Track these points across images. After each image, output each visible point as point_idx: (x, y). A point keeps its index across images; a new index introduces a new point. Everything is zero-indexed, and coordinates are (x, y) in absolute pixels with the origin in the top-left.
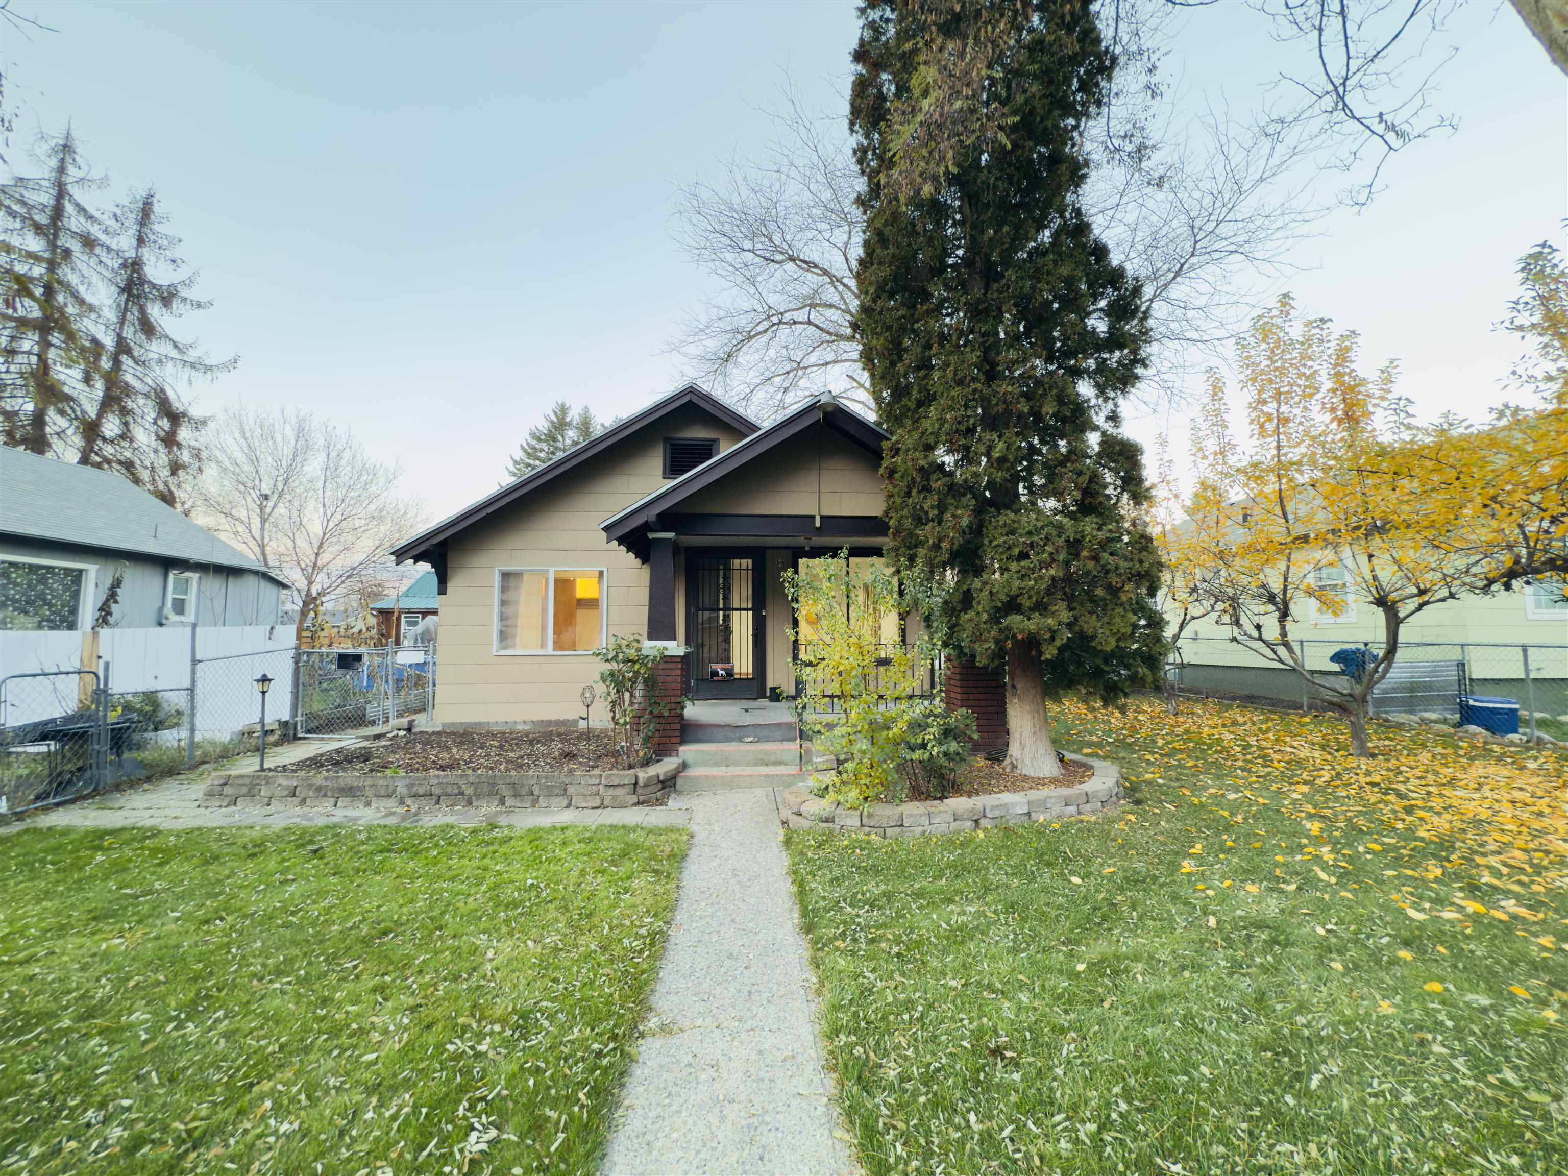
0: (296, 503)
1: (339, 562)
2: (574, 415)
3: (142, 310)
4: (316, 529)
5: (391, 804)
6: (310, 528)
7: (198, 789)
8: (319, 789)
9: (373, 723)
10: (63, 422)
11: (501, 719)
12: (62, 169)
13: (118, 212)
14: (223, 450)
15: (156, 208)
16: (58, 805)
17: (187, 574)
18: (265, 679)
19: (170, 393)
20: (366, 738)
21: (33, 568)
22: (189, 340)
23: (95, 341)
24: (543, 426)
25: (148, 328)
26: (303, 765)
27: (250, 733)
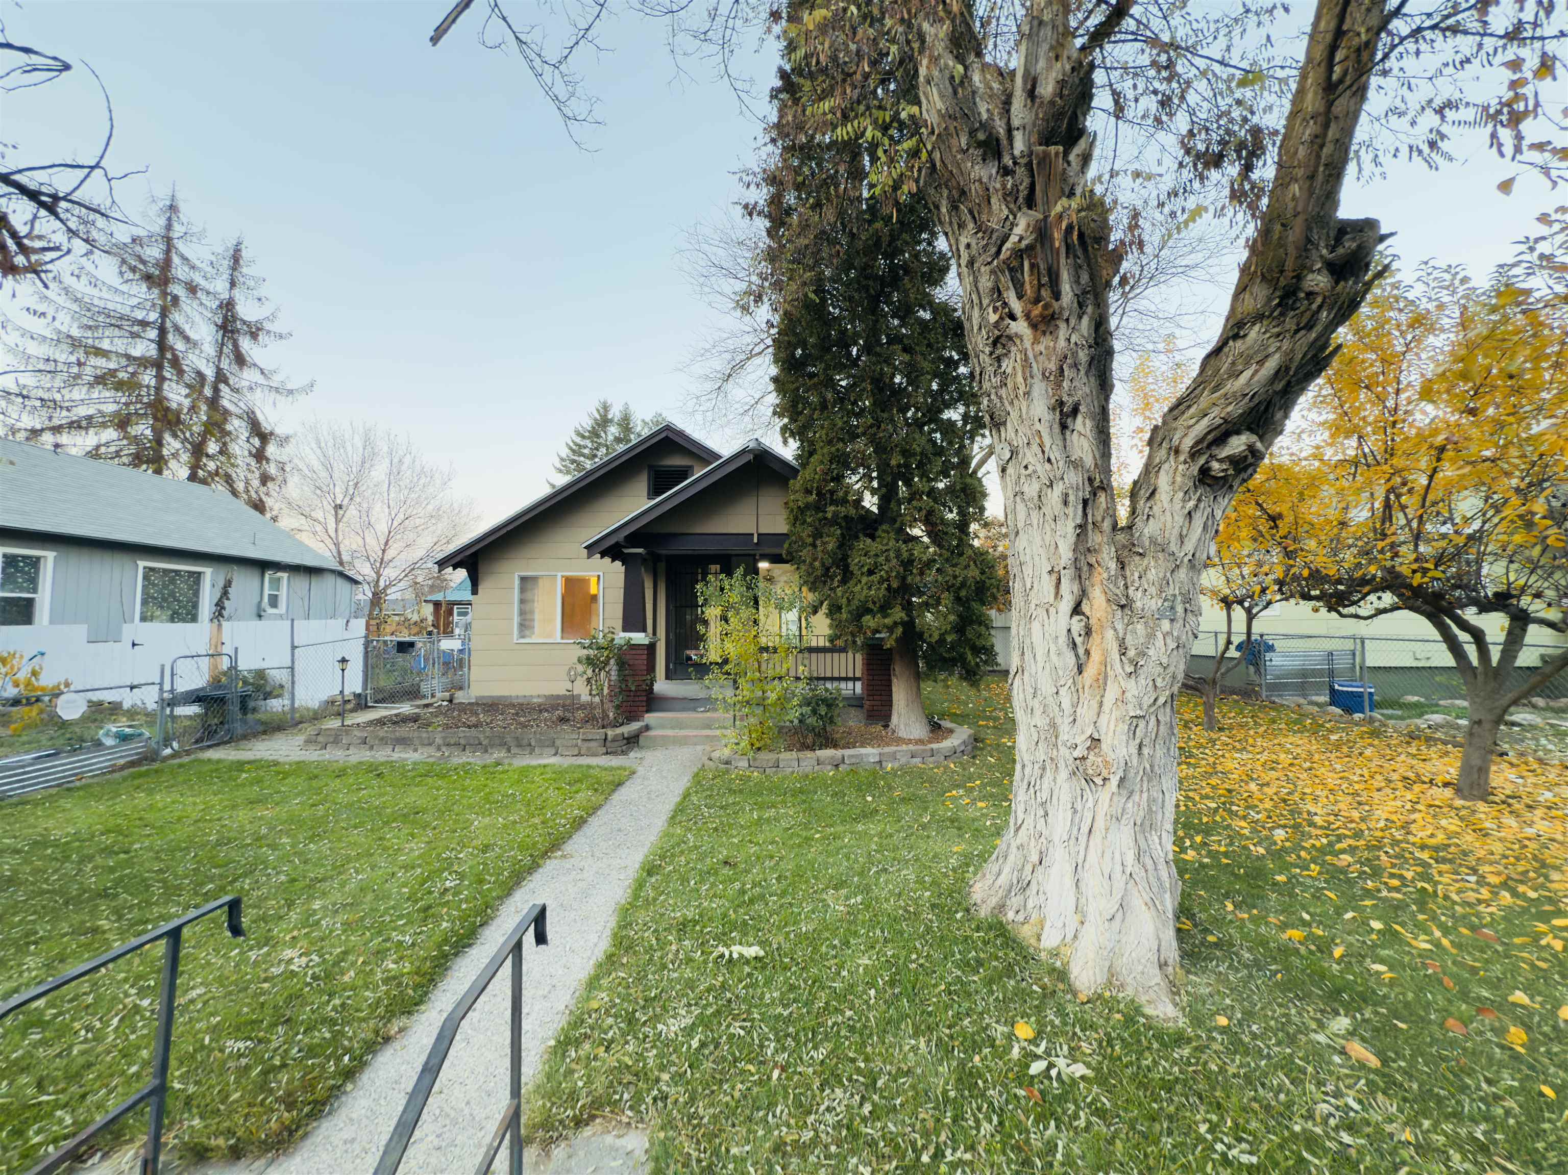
0: (365, 505)
1: (403, 556)
2: (615, 413)
3: (236, 346)
4: (382, 528)
5: (431, 750)
6: (377, 527)
7: (300, 739)
8: (382, 739)
9: (424, 697)
10: (176, 444)
11: (520, 694)
12: (169, 227)
13: (213, 258)
14: (302, 459)
15: (244, 253)
16: (209, 747)
17: (279, 574)
18: (344, 661)
19: (260, 417)
20: (418, 707)
21: (166, 571)
22: (271, 368)
23: (200, 374)
24: (587, 424)
25: (240, 360)
26: (371, 723)
27: (333, 702)
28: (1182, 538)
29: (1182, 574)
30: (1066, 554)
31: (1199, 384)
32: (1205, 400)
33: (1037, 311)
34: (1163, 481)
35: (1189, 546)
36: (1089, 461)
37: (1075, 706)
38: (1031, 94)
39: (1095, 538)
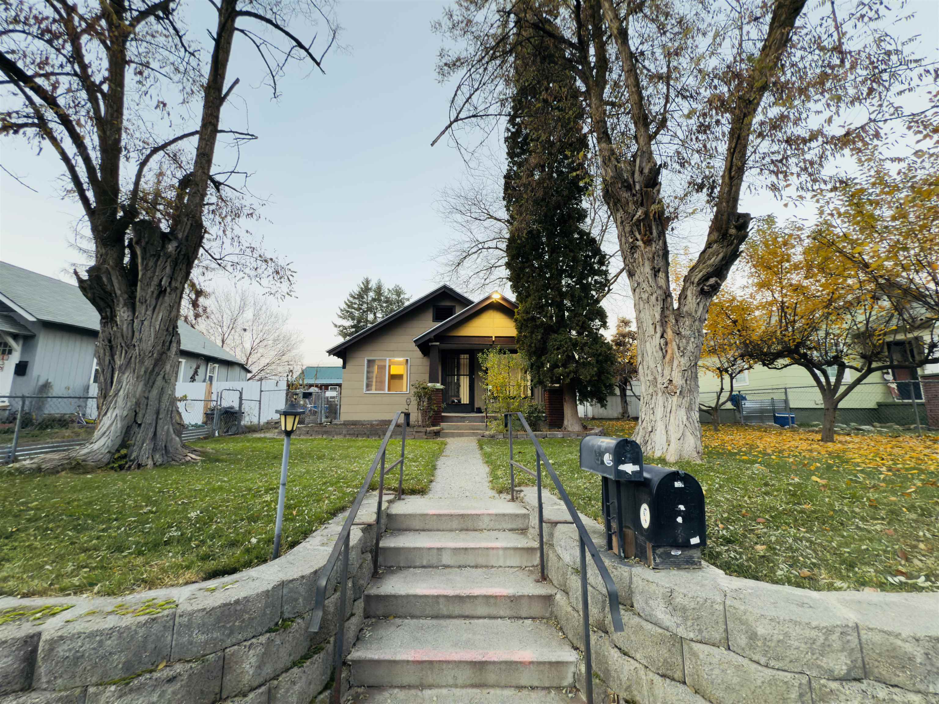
2: (373, 285)
11: (366, 419)
17: (215, 365)
24: (356, 290)
28: (696, 311)
29: (697, 323)
30: (658, 317)
31: (699, 262)
32: (701, 266)
33: (645, 238)
34: (689, 293)
35: (699, 314)
36: (664, 287)
37: (663, 370)
38: (641, 172)
39: (667, 313)
